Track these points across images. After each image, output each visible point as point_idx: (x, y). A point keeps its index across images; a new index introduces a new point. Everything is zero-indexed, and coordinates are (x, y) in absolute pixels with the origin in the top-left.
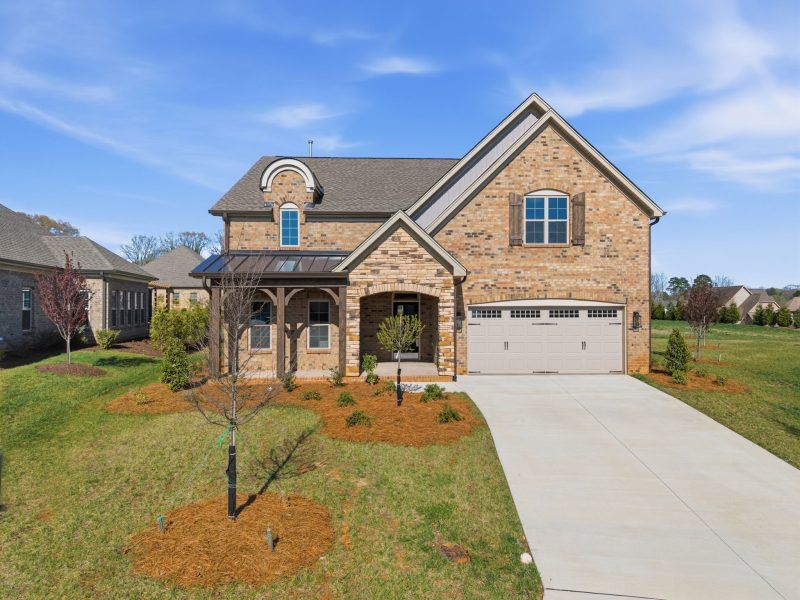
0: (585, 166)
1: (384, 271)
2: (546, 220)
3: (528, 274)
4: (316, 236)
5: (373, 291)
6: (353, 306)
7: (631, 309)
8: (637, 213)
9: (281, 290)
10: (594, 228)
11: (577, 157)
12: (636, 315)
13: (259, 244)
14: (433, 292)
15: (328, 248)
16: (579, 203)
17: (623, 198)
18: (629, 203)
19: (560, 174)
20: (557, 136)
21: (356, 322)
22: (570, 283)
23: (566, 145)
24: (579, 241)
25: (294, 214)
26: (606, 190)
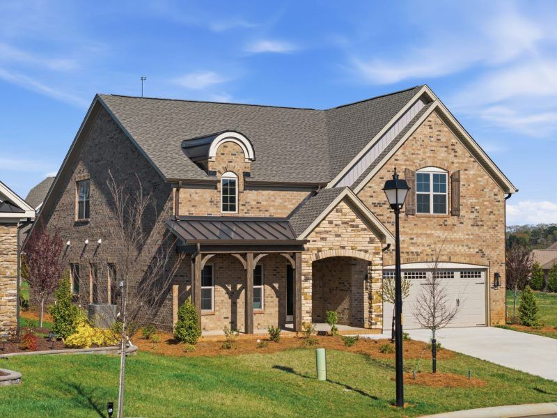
0: (460, 148)
1: (331, 238)
2: (432, 193)
3: (419, 240)
4: (253, 203)
5: (322, 256)
6: (307, 269)
7: (494, 270)
8: (497, 189)
9: (250, 255)
10: (467, 201)
11: (454, 140)
12: (497, 276)
13: (203, 211)
14: (367, 257)
15: (262, 215)
16: (455, 179)
17: (487, 176)
18: (491, 181)
19: (442, 154)
20: (439, 121)
21: (309, 284)
22: (449, 248)
23: (446, 129)
24: (455, 212)
25: (233, 183)
26: (475, 169)
